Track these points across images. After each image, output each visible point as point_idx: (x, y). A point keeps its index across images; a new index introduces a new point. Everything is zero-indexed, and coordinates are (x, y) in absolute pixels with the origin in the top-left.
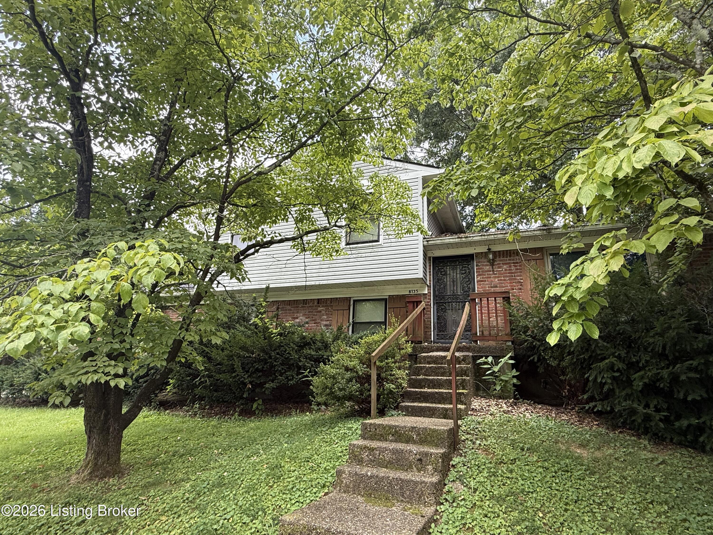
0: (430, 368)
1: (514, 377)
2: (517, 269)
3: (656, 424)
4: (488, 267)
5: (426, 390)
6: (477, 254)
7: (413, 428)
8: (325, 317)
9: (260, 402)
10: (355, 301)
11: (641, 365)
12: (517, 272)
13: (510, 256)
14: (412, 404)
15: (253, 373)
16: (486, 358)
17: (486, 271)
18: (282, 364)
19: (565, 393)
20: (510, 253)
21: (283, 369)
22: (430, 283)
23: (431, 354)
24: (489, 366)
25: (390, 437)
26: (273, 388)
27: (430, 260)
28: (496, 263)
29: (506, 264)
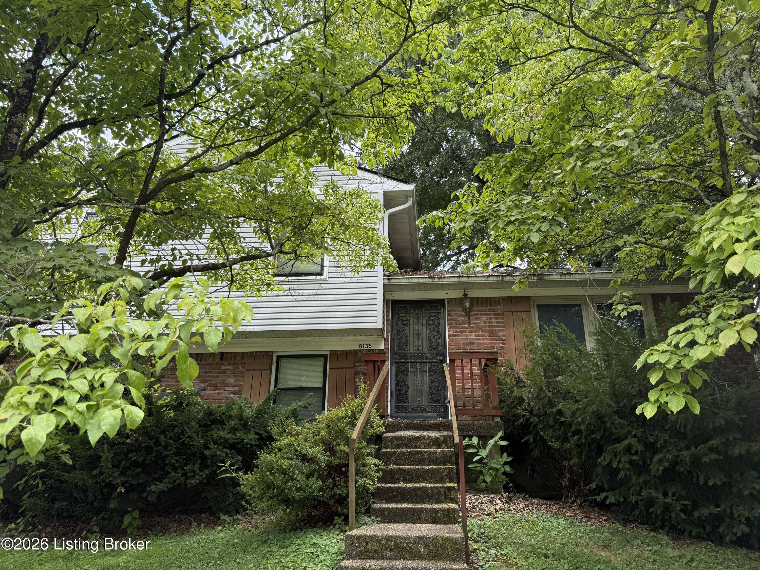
0: (403, 453)
1: (506, 463)
2: (498, 322)
3: (677, 515)
4: (462, 318)
5: (401, 485)
6: (450, 300)
7: (419, 538)
8: (232, 380)
9: (136, 514)
10: (279, 357)
11: (659, 445)
12: (499, 327)
13: (491, 305)
14: (387, 506)
15: (126, 468)
16: (470, 439)
17: (461, 323)
18: (175, 454)
19: (565, 482)
20: (490, 301)
21: (177, 461)
22: (388, 336)
23: (398, 434)
24: (475, 450)
25: (389, 553)
26: (163, 491)
27: (388, 304)
28: (473, 313)
29: (485, 315)
